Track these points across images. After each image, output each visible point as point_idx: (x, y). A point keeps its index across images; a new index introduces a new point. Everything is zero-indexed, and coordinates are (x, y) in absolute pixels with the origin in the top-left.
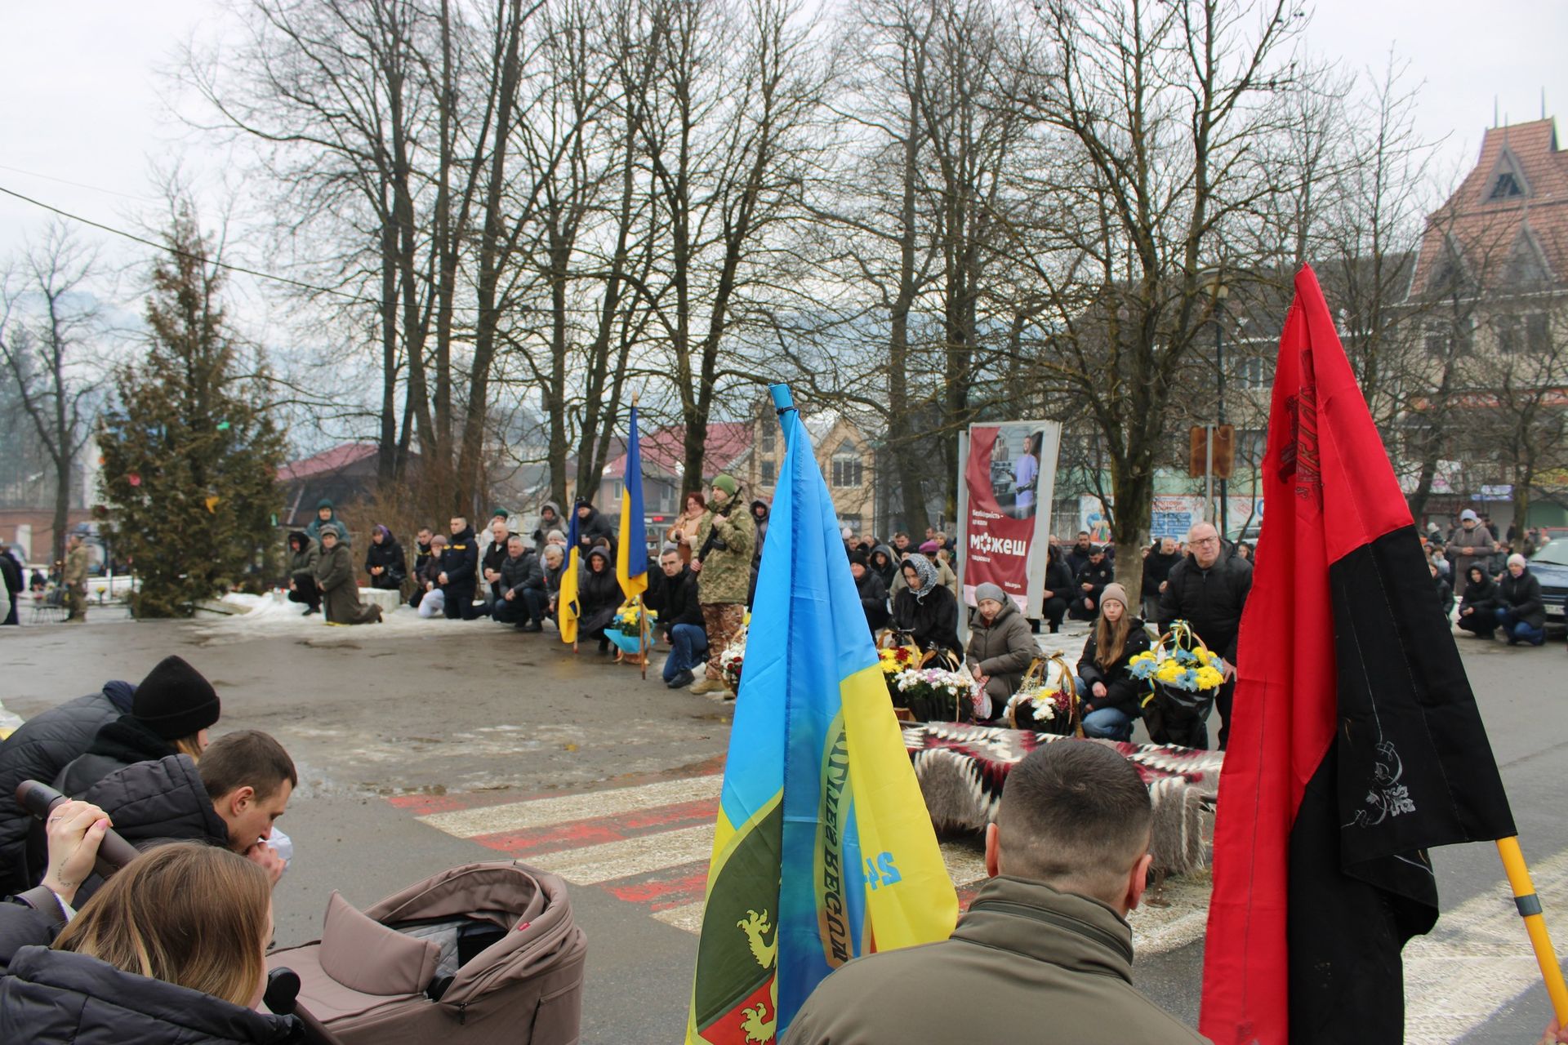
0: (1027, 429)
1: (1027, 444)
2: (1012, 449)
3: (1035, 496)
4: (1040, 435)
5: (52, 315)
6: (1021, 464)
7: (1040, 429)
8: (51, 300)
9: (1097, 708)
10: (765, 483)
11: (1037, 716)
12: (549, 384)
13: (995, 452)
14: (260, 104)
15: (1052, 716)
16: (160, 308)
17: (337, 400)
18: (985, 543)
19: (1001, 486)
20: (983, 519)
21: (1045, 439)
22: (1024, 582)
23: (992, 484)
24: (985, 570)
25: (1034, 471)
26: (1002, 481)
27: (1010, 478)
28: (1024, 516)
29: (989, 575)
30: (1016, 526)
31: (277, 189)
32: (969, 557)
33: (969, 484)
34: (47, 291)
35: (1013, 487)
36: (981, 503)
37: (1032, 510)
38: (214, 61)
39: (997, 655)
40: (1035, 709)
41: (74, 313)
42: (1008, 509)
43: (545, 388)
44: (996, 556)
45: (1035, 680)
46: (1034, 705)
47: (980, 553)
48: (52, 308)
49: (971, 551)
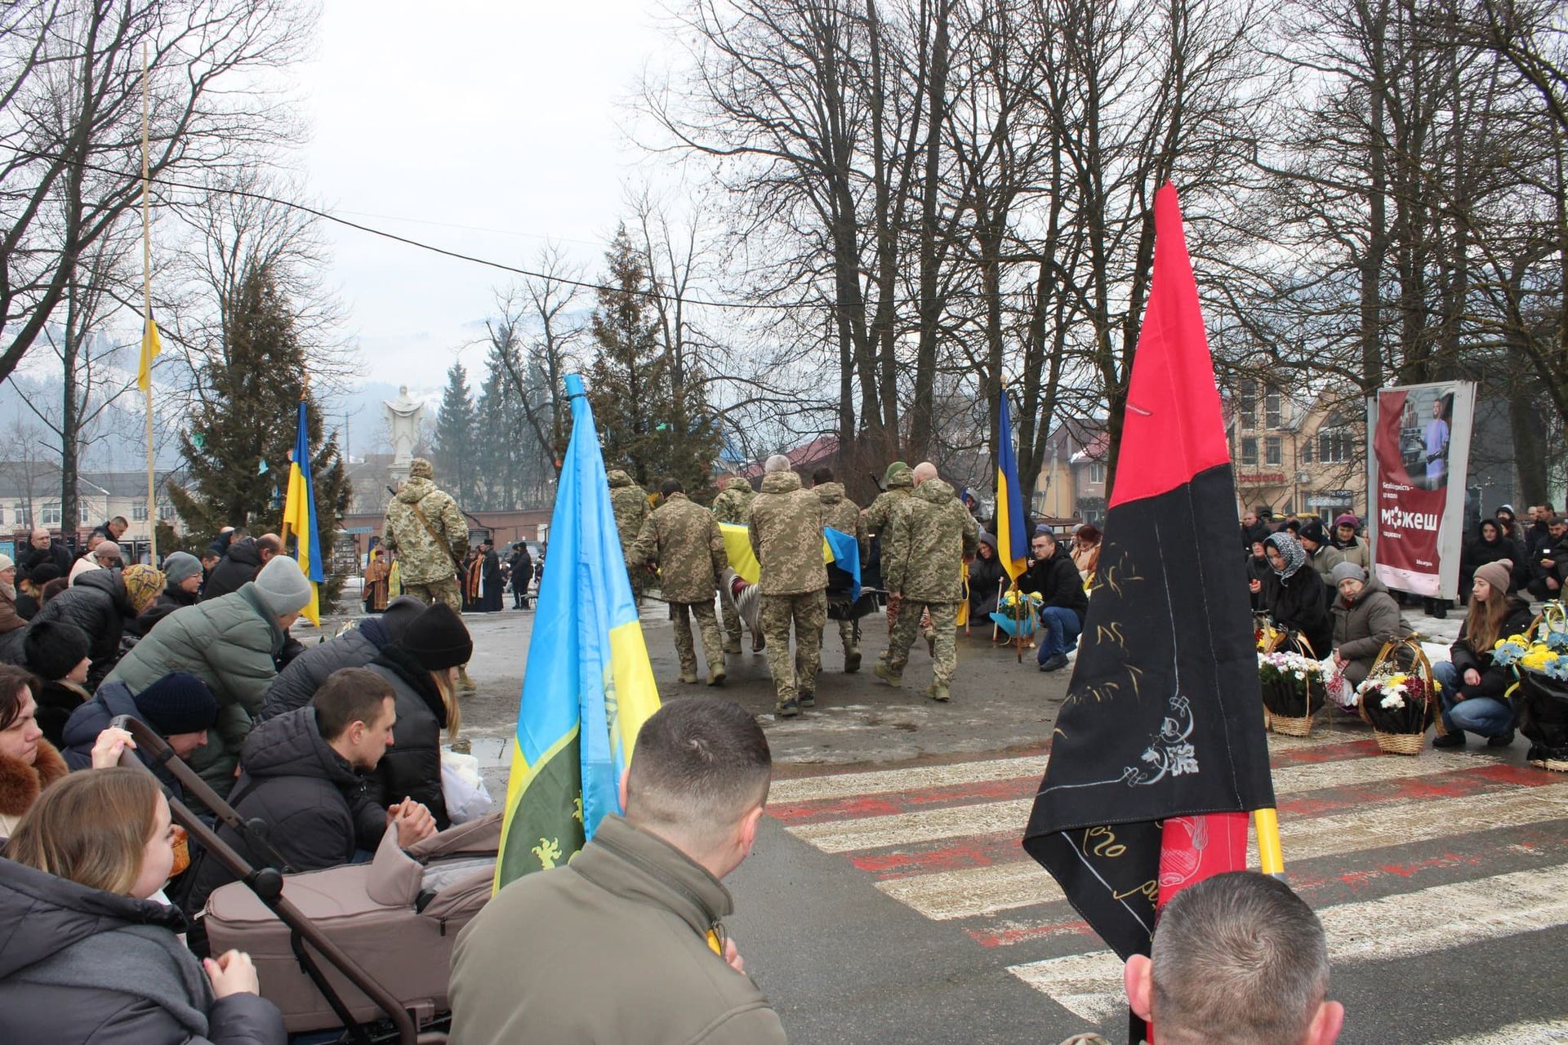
0: (1436, 391)
1: (1436, 408)
2: (1422, 414)
3: (1446, 465)
4: (1451, 397)
5: (548, 334)
6: (1431, 430)
7: (1451, 391)
8: (547, 320)
9: (1468, 697)
10: (1247, 462)
11: (1385, 703)
12: (985, 369)
13: (1405, 418)
14: (709, 123)
15: (1402, 704)
16: (605, 321)
17: (801, 396)
18: (1395, 517)
19: (1410, 455)
20: (1393, 491)
21: (1456, 402)
22: (1436, 560)
23: (1402, 455)
24: (1397, 547)
25: (1445, 437)
26: (1412, 449)
27: (1419, 446)
28: (1435, 487)
29: (1400, 554)
30: (1429, 499)
31: (726, 200)
32: (1381, 533)
33: (1378, 454)
34: (543, 313)
35: (1424, 455)
36: (1392, 475)
37: (1444, 480)
38: (666, 89)
39: (1358, 638)
40: (1384, 697)
41: (566, 330)
42: (1418, 480)
43: (982, 374)
44: (1407, 531)
45: (1389, 665)
46: (1383, 692)
47: (1391, 529)
48: (547, 328)
49: (1383, 526)
